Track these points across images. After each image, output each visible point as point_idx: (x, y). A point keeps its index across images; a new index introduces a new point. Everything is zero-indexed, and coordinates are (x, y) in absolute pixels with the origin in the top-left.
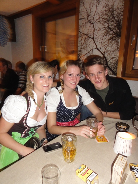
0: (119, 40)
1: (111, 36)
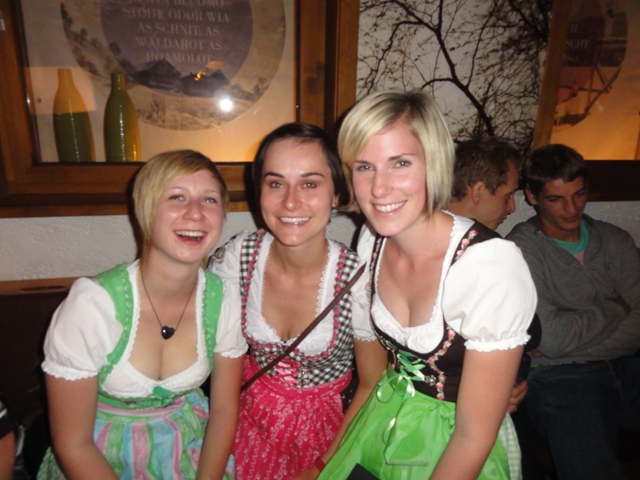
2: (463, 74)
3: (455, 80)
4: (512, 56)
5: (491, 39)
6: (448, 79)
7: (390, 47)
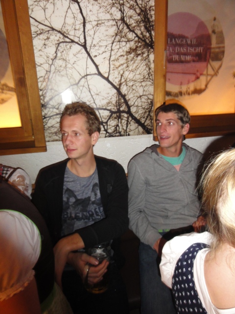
0: (152, 57)
1: (132, 44)
2: (104, 71)
3: (100, 74)
4: (133, 58)
5: (118, 49)
6: (96, 74)
7: (56, 57)
